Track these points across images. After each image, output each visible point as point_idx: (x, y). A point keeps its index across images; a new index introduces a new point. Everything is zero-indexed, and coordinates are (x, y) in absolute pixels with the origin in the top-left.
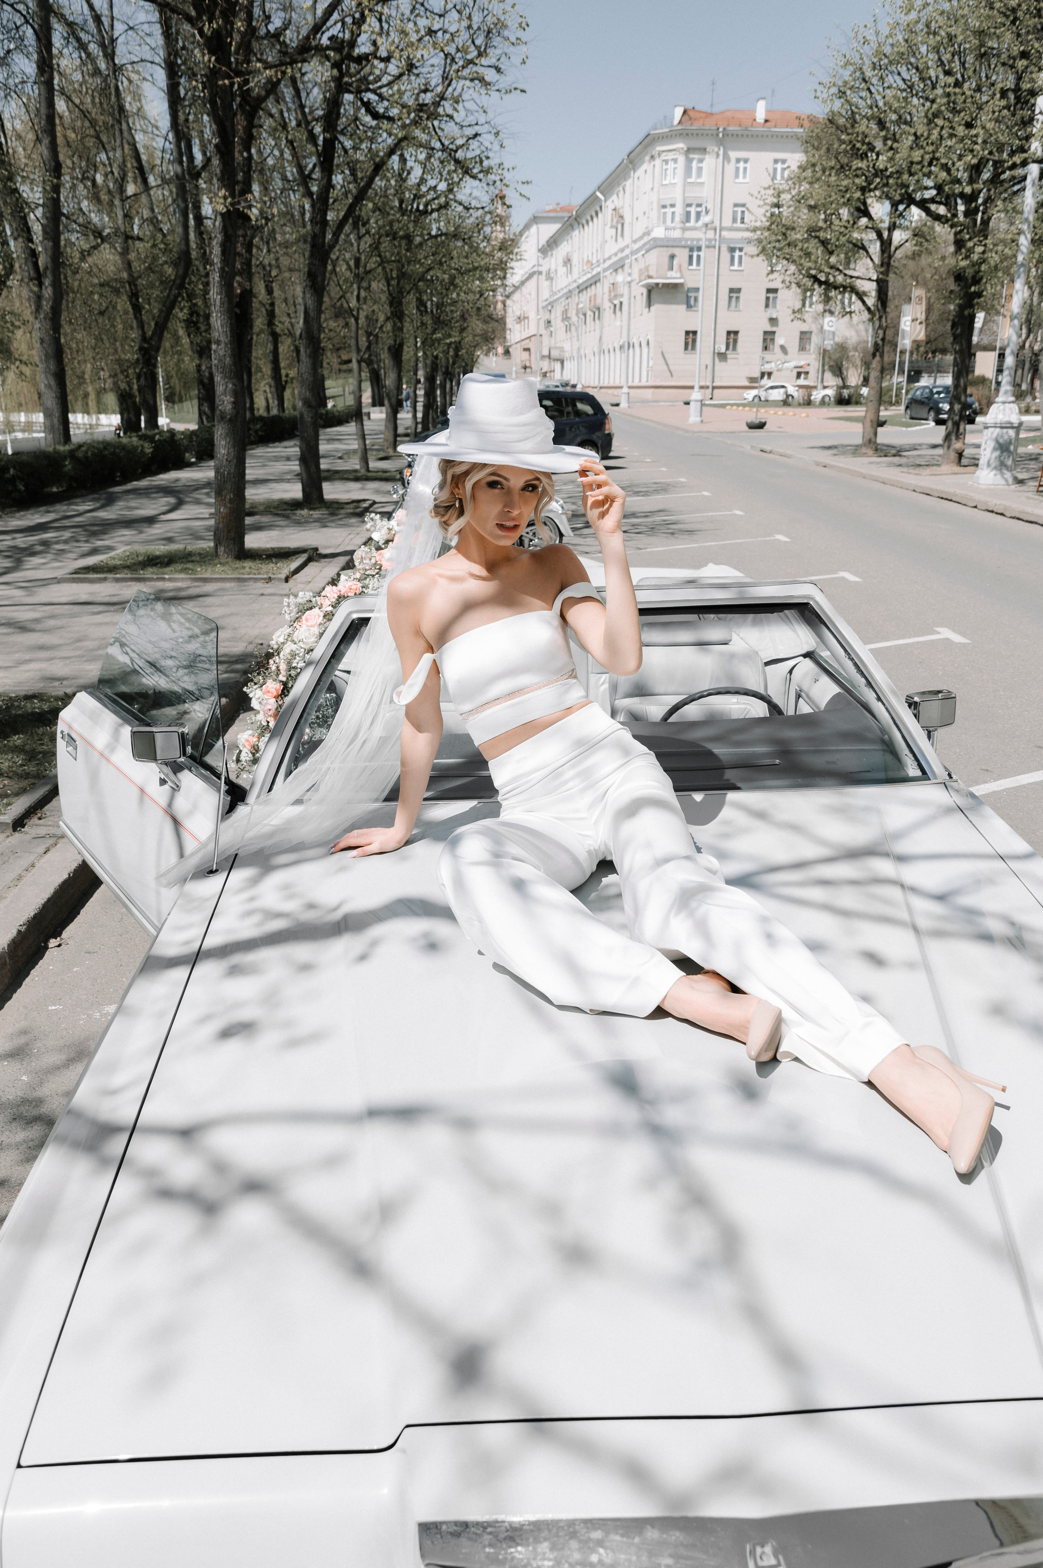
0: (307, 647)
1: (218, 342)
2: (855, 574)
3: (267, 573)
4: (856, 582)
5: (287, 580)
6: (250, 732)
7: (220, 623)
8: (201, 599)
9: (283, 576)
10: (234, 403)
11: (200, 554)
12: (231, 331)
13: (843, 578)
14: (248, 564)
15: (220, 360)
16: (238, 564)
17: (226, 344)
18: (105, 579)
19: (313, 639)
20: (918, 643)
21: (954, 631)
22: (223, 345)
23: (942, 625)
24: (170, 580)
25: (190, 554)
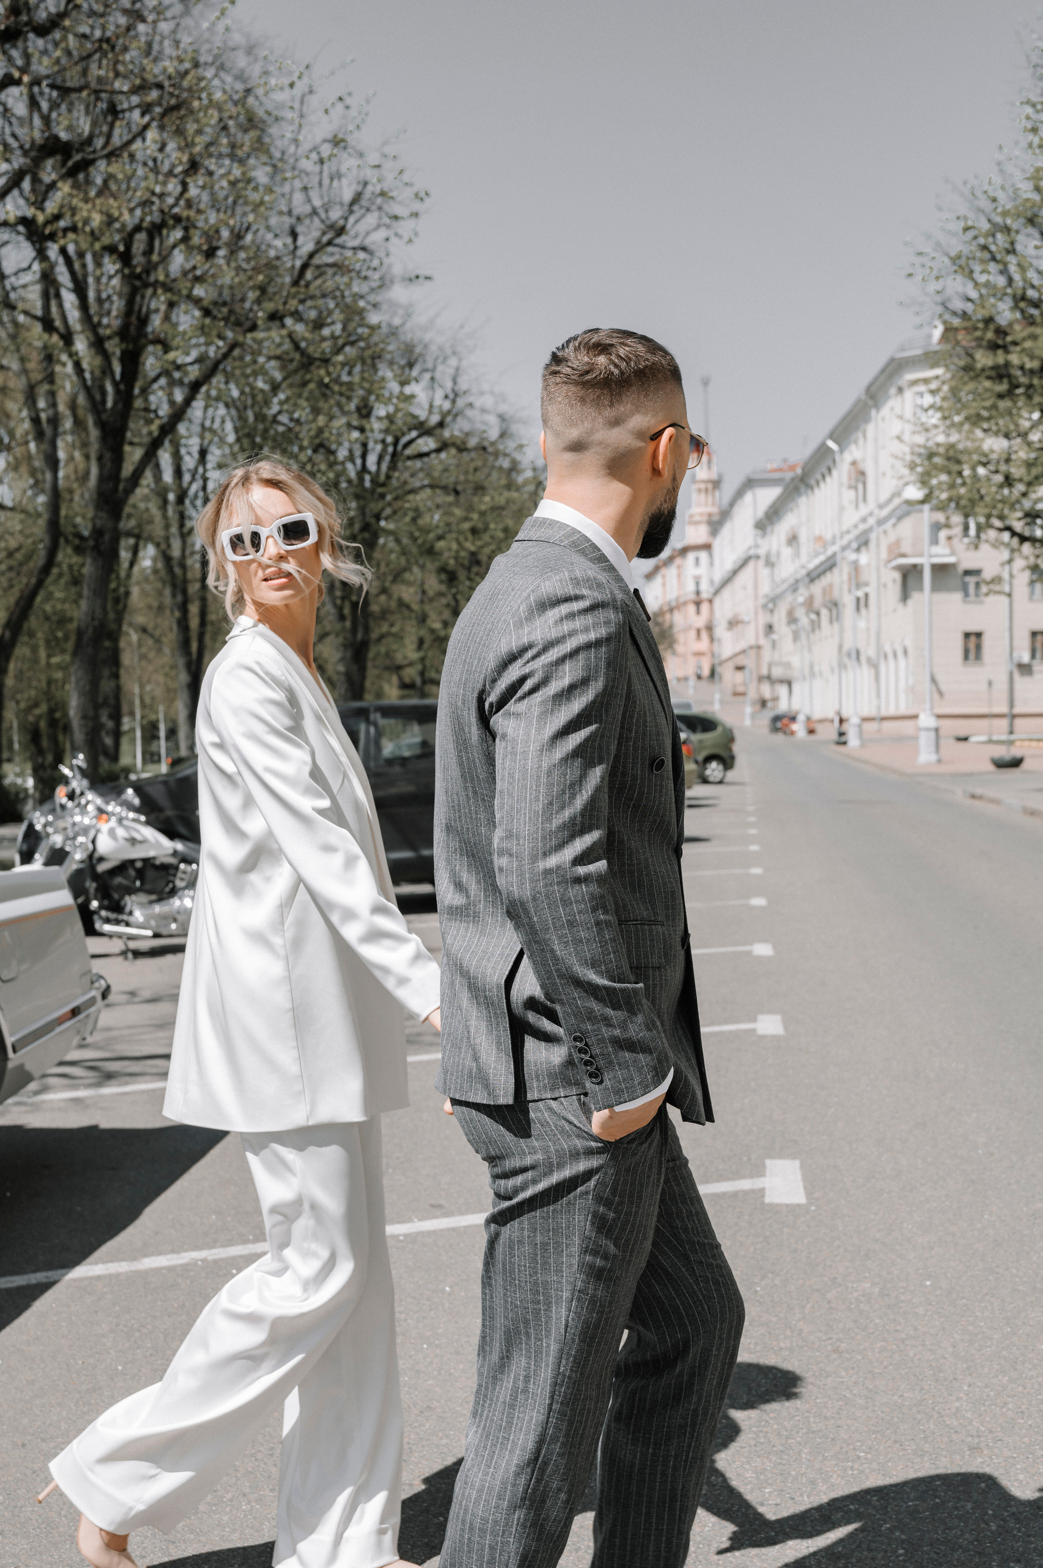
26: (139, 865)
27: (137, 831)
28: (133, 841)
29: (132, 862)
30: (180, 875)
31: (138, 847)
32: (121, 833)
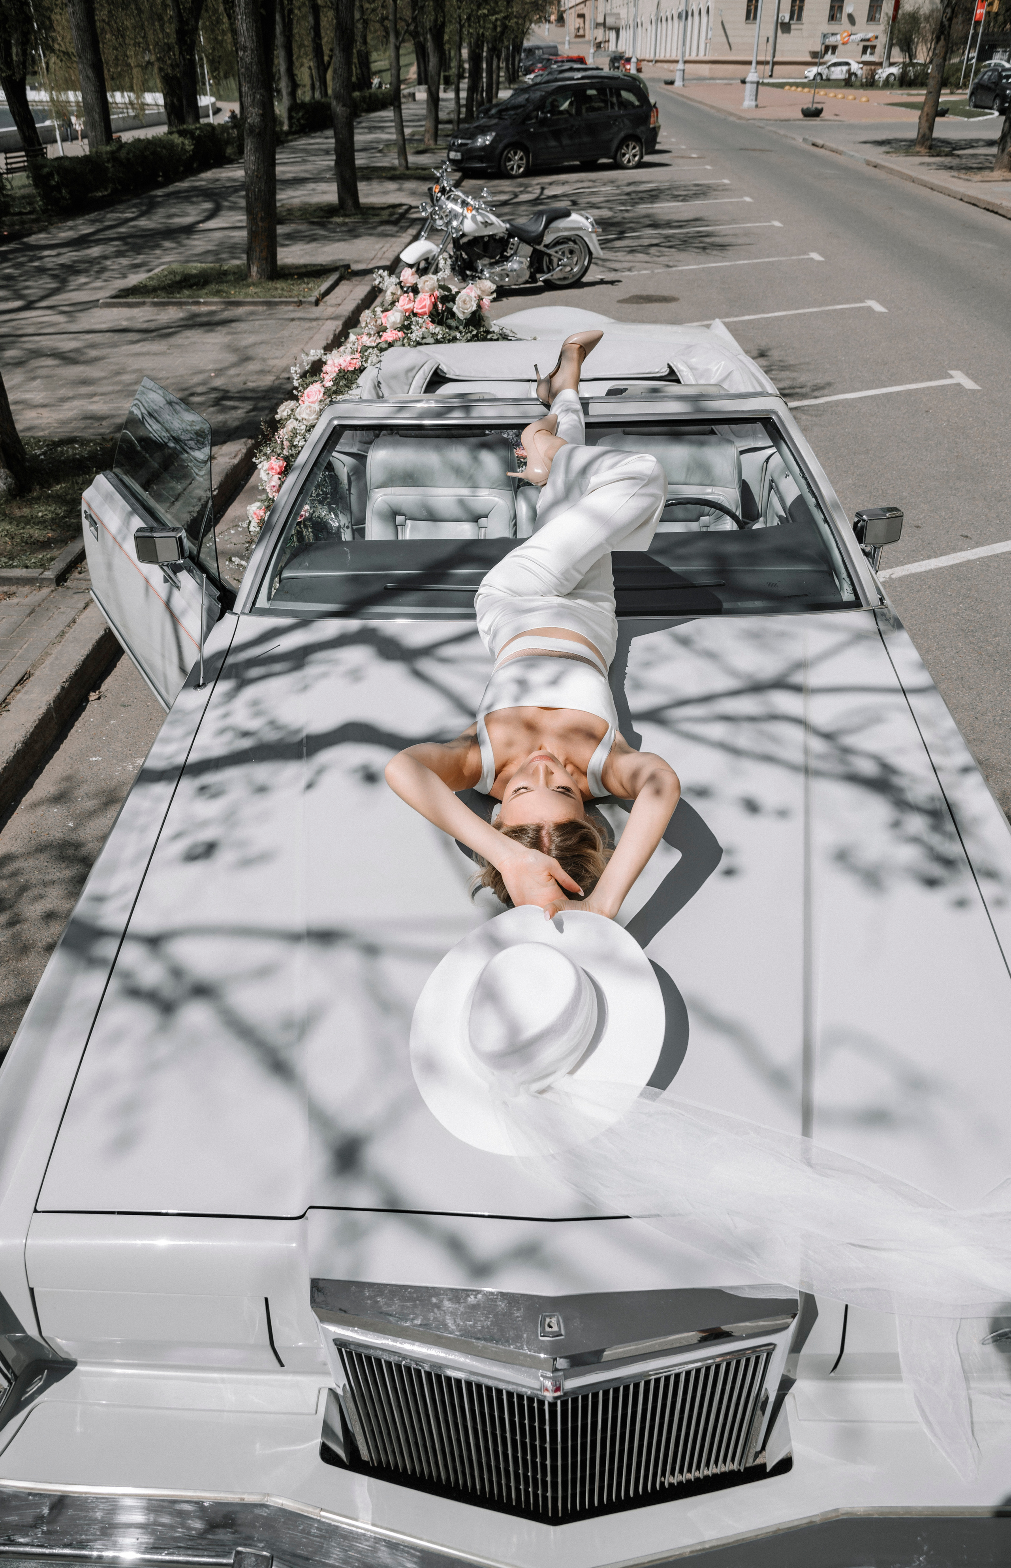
0: (309, 424)
1: (244, 49)
2: (881, 302)
3: (298, 296)
4: (881, 313)
5: (317, 303)
6: (258, 504)
7: (251, 352)
8: (233, 325)
9: (313, 299)
10: (262, 115)
11: (234, 273)
12: (257, 36)
13: (869, 309)
14: (280, 284)
15: (247, 69)
16: (270, 284)
17: (252, 50)
18: (144, 303)
19: (314, 416)
20: (928, 388)
21: (968, 375)
22: (249, 52)
23: (956, 368)
24: (205, 303)
25: (225, 273)
26: (486, 239)
27: (488, 217)
28: (486, 224)
29: (483, 237)
30: (510, 246)
31: (489, 227)
32: (479, 218)
